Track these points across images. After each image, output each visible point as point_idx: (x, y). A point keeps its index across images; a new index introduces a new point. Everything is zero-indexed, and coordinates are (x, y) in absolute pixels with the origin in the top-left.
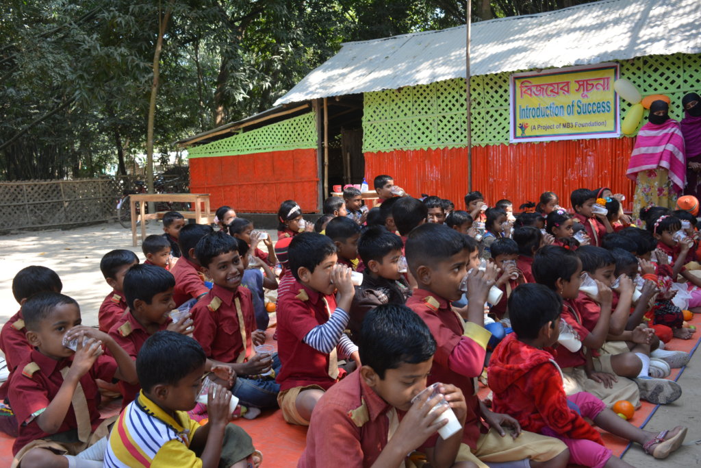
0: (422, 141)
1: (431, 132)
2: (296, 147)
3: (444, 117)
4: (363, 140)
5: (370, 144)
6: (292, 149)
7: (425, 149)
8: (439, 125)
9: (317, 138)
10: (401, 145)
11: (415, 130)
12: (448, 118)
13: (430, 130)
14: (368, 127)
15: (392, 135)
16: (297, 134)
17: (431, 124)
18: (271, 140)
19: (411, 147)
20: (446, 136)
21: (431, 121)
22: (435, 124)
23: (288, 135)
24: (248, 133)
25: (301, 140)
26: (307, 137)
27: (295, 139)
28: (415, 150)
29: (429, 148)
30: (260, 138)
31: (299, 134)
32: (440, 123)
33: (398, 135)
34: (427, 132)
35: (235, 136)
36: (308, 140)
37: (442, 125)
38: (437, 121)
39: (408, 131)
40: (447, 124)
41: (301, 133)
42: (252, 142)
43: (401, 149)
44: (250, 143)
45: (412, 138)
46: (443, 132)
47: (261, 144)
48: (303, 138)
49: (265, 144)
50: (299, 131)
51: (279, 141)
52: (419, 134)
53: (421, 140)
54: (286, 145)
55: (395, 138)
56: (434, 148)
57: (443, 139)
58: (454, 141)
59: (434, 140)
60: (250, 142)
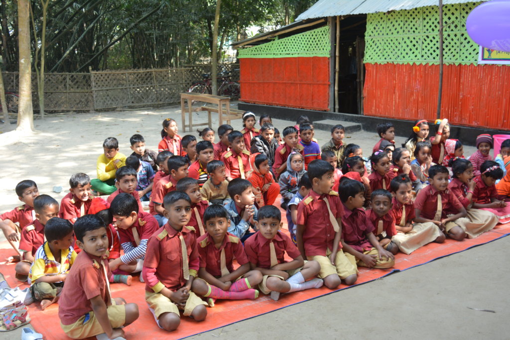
0: (409, 57)
1: (417, 49)
2: (315, 55)
3: (428, 37)
4: (365, 52)
5: (370, 56)
6: (312, 56)
7: (411, 64)
8: (423, 43)
9: (330, 48)
10: (393, 59)
11: (405, 45)
12: (431, 38)
13: (416, 47)
14: (369, 41)
15: (387, 49)
16: (315, 44)
17: (417, 42)
18: (297, 47)
19: (400, 61)
20: (429, 54)
21: (417, 39)
22: (420, 42)
23: (309, 44)
24: (281, 40)
25: (318, 49)
26: (323, 47)
27: (314, 48)
28: (403, 64)
29: (414, 64)
30: (290, 45)
31: (317, 44)
32: (424, 41)
33: (391, 50)
34: (414, 49)
35: (272, 42)
36: (323, 49)
37: (426, 43)
38: (422, 39)
39: (399, 46)
40: (430, 42)
41: (319, 43)
42: (284, 48)
43: (393, 62)
44: (282, 49)
45: (401, 54)
46: (426, 50)
47: (290, 50)
48: (320, 47)
49: (293, 50)
50: (317, 42)
51: (303, 49)
52: (407, 50)
53: (408, 55)
54: (308, 52)
55: (389, 52)
56: (418, 64)
57: (425, 56)
58: (434, 58)
59: (419, 56)
60: (282, 47)
